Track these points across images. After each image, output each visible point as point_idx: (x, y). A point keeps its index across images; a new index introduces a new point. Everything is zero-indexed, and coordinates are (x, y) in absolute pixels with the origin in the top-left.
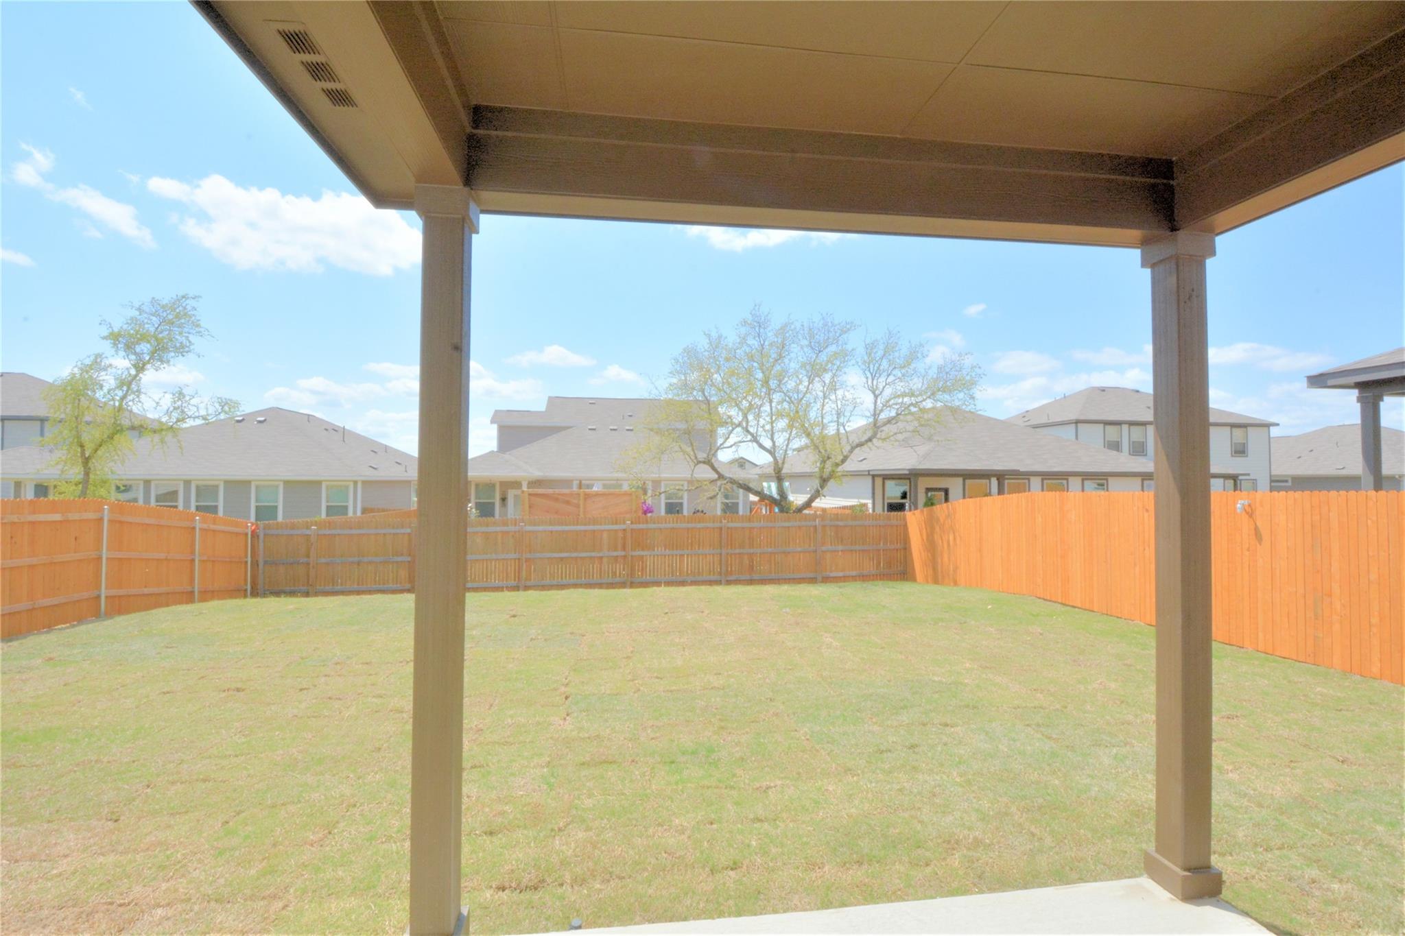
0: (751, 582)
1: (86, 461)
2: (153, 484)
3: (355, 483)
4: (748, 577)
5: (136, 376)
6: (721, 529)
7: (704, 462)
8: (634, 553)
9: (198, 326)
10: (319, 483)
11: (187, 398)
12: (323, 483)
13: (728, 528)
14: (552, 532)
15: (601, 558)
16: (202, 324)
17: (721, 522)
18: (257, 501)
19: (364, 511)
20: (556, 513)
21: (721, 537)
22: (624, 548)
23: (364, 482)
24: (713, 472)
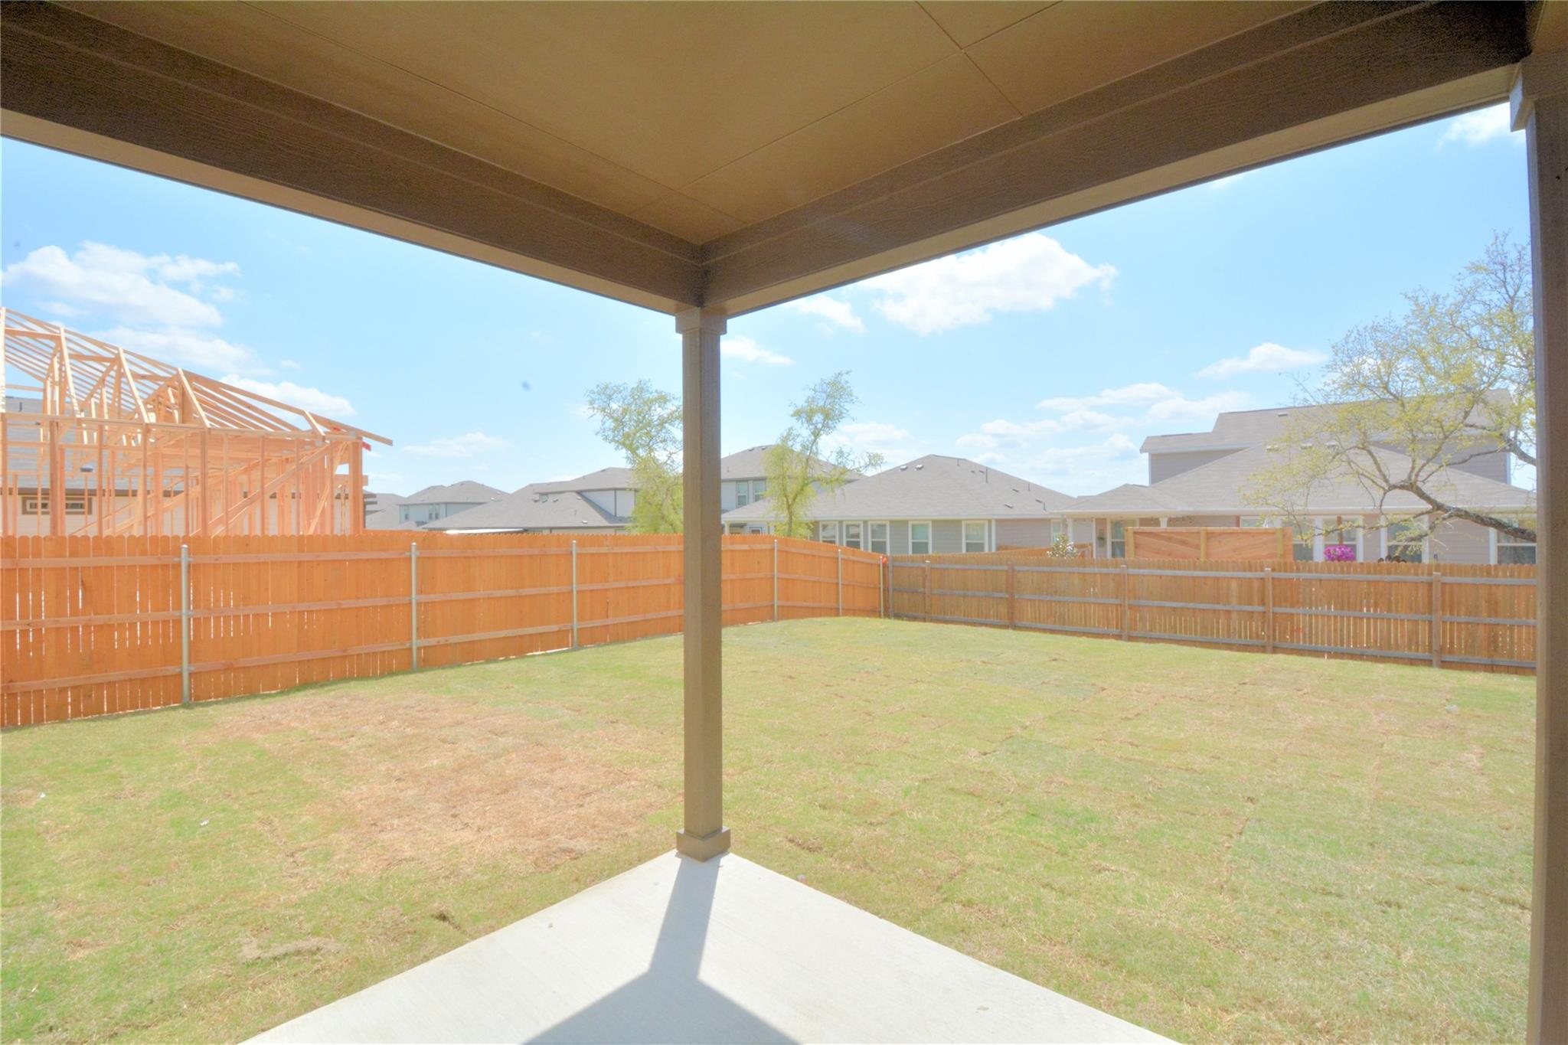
0: (1492, 668)
1: (789, 507)
2: (869, 523)
3: (990, 521)
4: (1485, 660)
5: (815, 441)
6: (1430, 584)
7: (1402, 487)
8: (1278, 610)
9: (851, 395)
10: (959, 522)
11: (846, 455)
12: (963, 522)
13: (1444, 584)
14: (1161, 577)
15: (1228, 612)
16: (854, 393)
17: (1430, 574)
18: (913, 538)
19: (999, 548)
20: (1169, 555)
21: (1430, 597)
22: (1263, 602)
23: (999, 521)
24: (1424, 502)
